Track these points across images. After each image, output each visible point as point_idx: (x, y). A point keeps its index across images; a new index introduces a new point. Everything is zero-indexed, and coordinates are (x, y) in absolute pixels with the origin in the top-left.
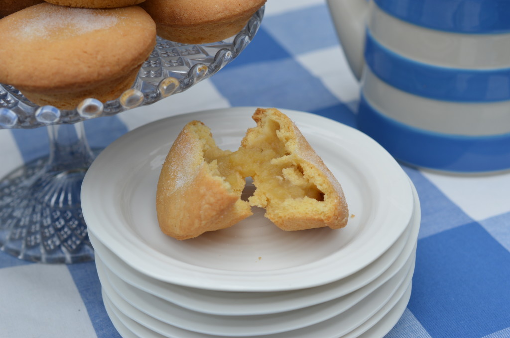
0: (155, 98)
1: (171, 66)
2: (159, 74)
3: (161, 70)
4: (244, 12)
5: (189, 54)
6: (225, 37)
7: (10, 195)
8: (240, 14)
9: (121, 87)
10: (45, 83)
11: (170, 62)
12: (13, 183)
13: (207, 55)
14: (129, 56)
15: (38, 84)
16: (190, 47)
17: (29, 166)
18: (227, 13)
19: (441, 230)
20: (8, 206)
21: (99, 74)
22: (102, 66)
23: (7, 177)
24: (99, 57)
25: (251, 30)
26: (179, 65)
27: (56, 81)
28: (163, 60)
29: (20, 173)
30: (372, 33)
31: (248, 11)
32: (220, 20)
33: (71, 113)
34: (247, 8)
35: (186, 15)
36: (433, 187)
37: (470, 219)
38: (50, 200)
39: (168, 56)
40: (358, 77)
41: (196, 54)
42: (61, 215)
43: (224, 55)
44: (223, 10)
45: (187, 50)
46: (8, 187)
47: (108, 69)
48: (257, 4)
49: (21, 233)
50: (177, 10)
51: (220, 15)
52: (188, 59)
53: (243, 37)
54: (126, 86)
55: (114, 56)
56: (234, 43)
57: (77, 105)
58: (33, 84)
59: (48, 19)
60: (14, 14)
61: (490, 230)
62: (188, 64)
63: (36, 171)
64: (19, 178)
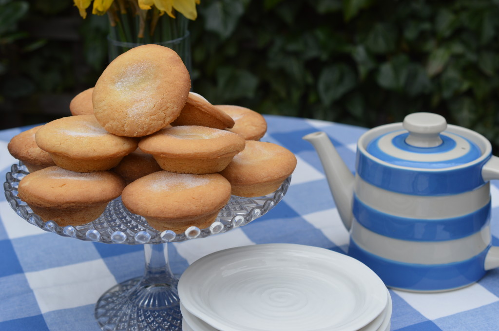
0: (229, 228)
1: (236, 210)
2: (229, 215)
3: (230, 212)
4: (280, 178)
5: (246, 204)
6: (267, 193)
7: (113, 302)
8: (277, 179)
9: (210, 220)
10: (171, 215)
11: (235, 208)
12: (113, 295)
13: (257, 204)
14: (218, 201)
15: (167, 216)
16: (246, 200)
17: (123, 285)
18: (270, 178)
19: (407, 326)
20: (113, 309)
21: (202, 211)
22: (204, 206)
23: (108, 292)
24: (202, 201)
25: (284, 189)
26: (240, 210)
27: (178, 214)
28: (230, 207)
29: (117, 289)
30: (357, 196)
31: (282, 177)
32: (265, 182)
33: (181, 235)
34: (282, 176)
35: (244, 179)
36: (401, 300)
37: (426, 319)
38: (143, 303)
39: (233, 204)
40: (348, 228)
41: (250, 203)
42: (151, 314)
43: (269, 204)
44: (267, 176)
45: (244, 202)
46: (111, 297)
47: (207, 208)
48: (287, 173)
49: (124, 325)
50: (239, 176)
51: (265, 179)
52: (245, 206)
53: (280, 193)
54: (213, 220)
55: (210, 201)
56: (275, 197)
57: (185, 230)
58: (163, 216)
59: (167, 180)
60: (146, 176)
61: (439, 325)
62: (246, 210)
63: (129, 287)
64: (117, 292)
